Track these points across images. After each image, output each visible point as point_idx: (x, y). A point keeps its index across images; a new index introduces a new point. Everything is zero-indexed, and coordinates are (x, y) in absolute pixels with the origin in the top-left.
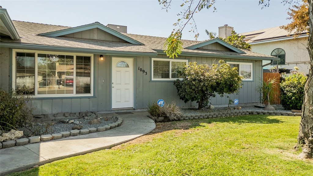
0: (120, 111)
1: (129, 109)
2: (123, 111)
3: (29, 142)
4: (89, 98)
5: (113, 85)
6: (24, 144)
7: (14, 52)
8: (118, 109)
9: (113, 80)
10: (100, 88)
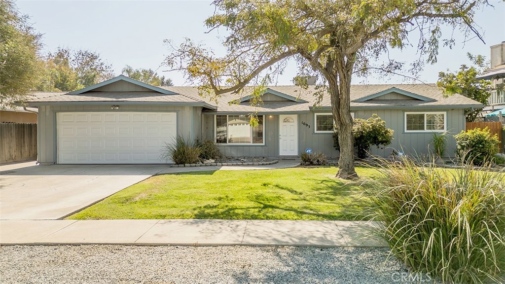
0: (286, 158)
1: (294, 157)
2: (288, 158)
3: (216, 165)
4: (262, 146)
5: (280, 137)
6: (214, 166)
7: (215, 116)
8: (285, 156)
9: (280, 133)
10: (270, 139)
